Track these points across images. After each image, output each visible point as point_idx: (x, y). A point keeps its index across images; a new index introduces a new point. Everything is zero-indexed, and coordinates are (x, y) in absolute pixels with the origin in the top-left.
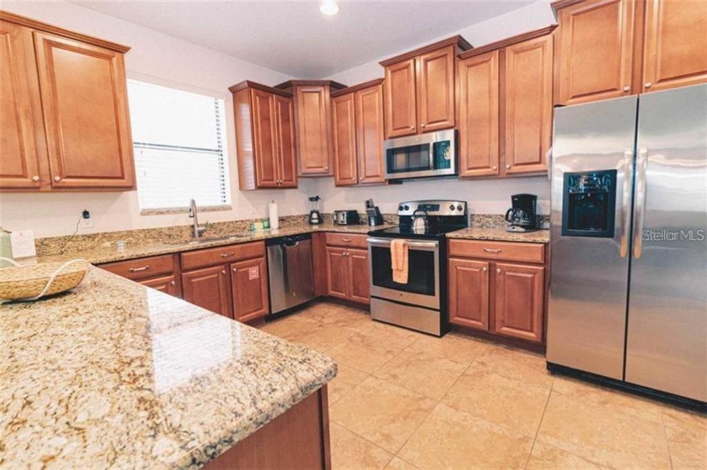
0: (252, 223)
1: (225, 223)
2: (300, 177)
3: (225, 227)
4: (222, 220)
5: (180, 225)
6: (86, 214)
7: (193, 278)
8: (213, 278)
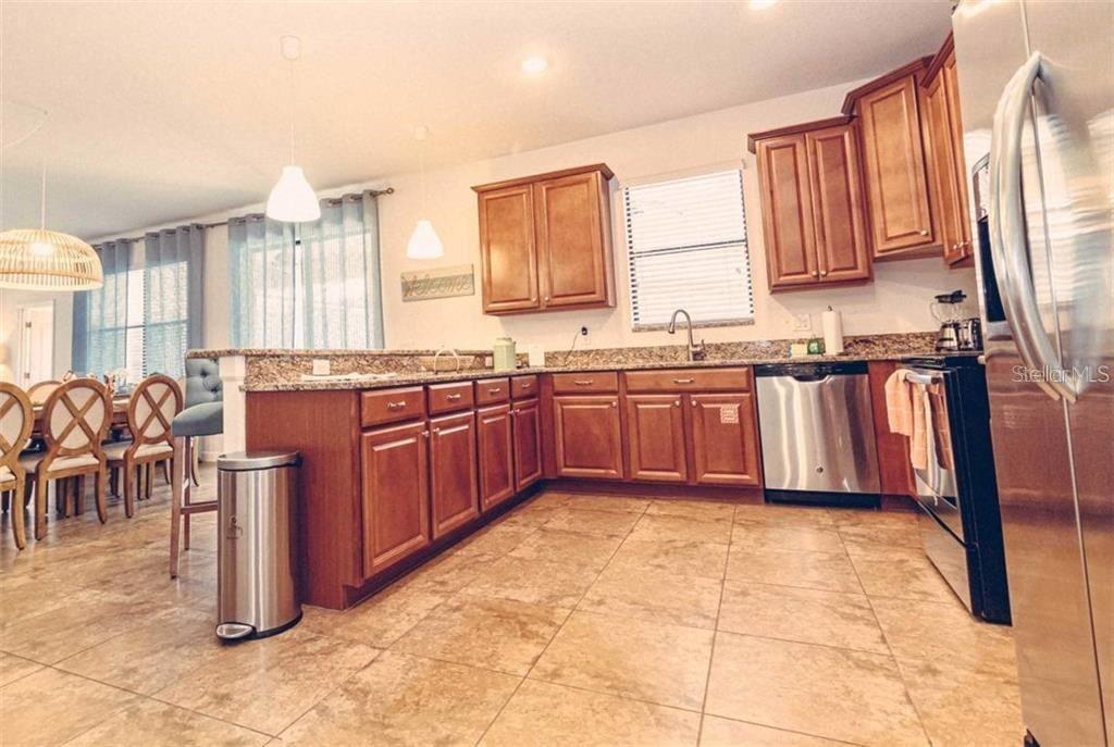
0: (789, 343)
1: (740, 344)
2: (877, 260)
3: (740, 349)
4: (736, 340)
5: (675, 344)
6: (584, 330)
7: (640, 403)
8: (665, 409)
